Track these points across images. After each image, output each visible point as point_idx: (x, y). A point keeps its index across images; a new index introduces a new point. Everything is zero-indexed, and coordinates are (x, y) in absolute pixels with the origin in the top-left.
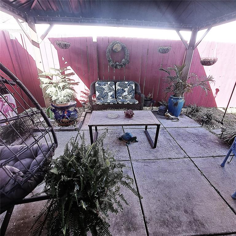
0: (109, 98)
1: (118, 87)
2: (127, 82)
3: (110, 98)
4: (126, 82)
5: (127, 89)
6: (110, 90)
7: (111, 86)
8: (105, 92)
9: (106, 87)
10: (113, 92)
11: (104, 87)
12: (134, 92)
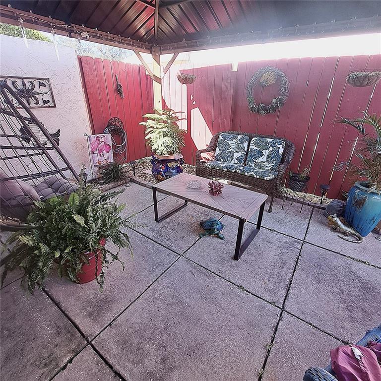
0: (233, 161)
1: (253, 147)
2: (271, 140)
3: (235, 161)
4: (269, 140)
5: (267, 152)
6: (239, 149)
7: (242, 143)
8: (230, 150)
9: (233, 144)
10: (243, 153)
11: (230, 142)
12: (280, 159)
